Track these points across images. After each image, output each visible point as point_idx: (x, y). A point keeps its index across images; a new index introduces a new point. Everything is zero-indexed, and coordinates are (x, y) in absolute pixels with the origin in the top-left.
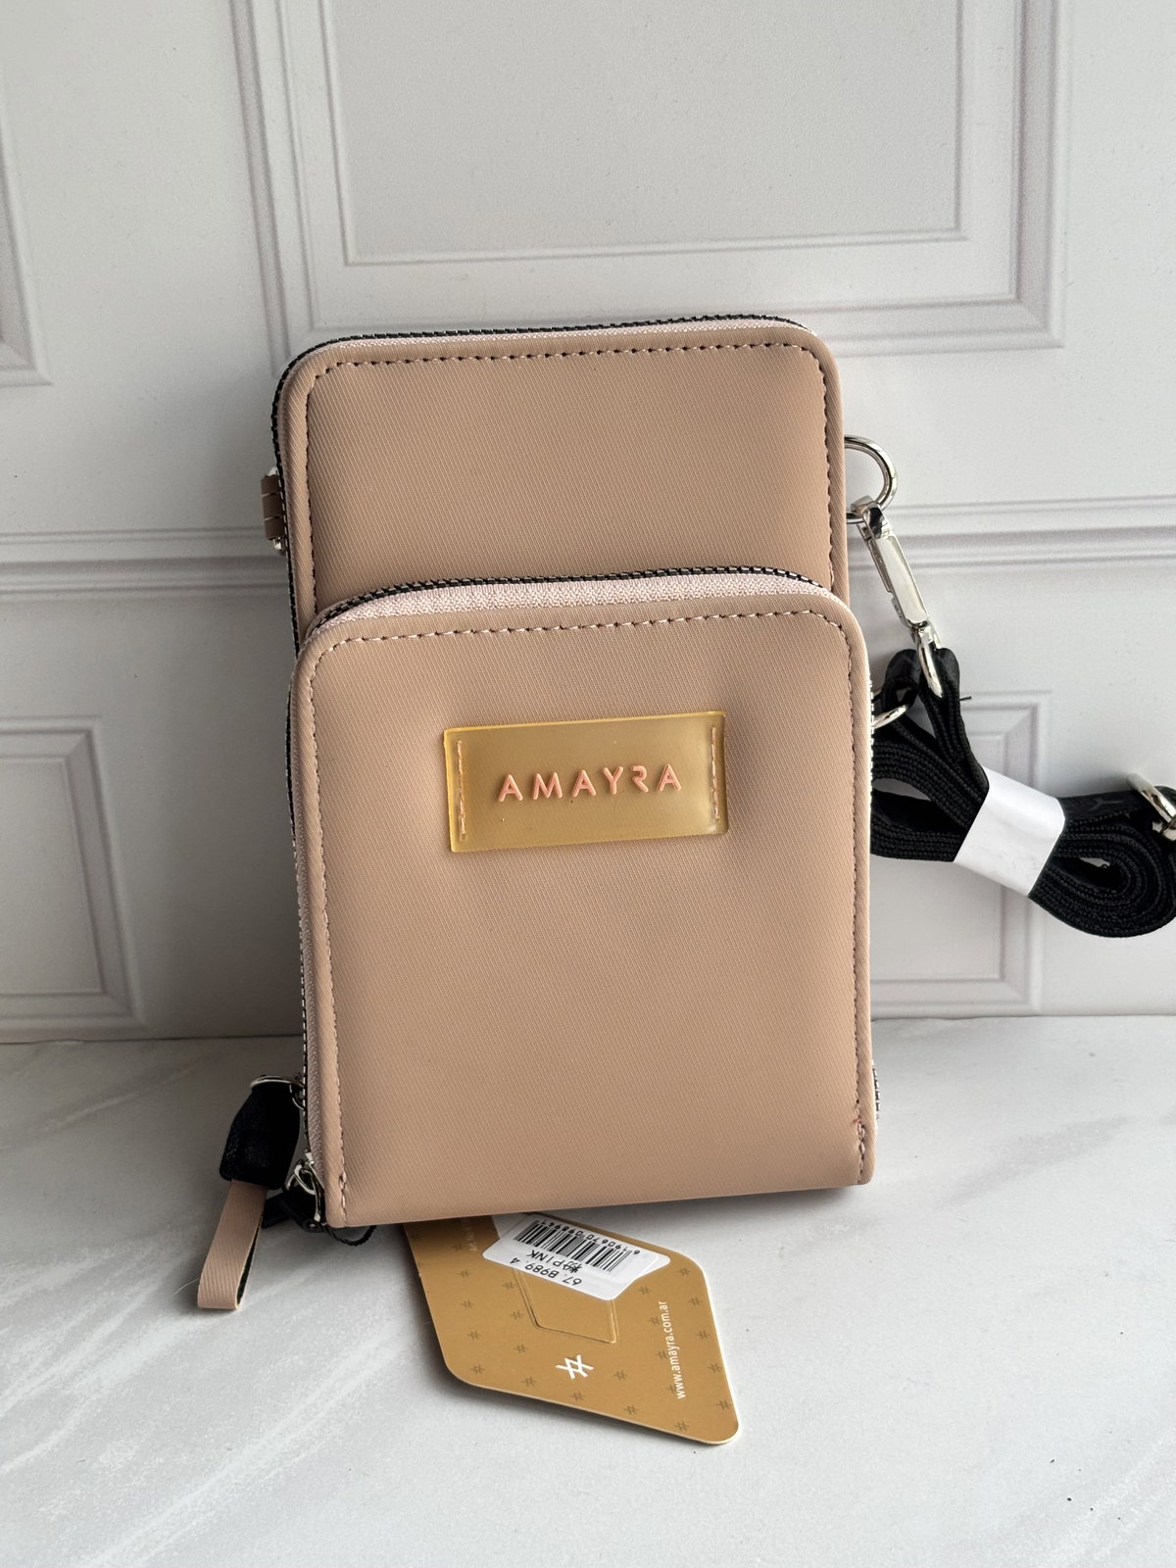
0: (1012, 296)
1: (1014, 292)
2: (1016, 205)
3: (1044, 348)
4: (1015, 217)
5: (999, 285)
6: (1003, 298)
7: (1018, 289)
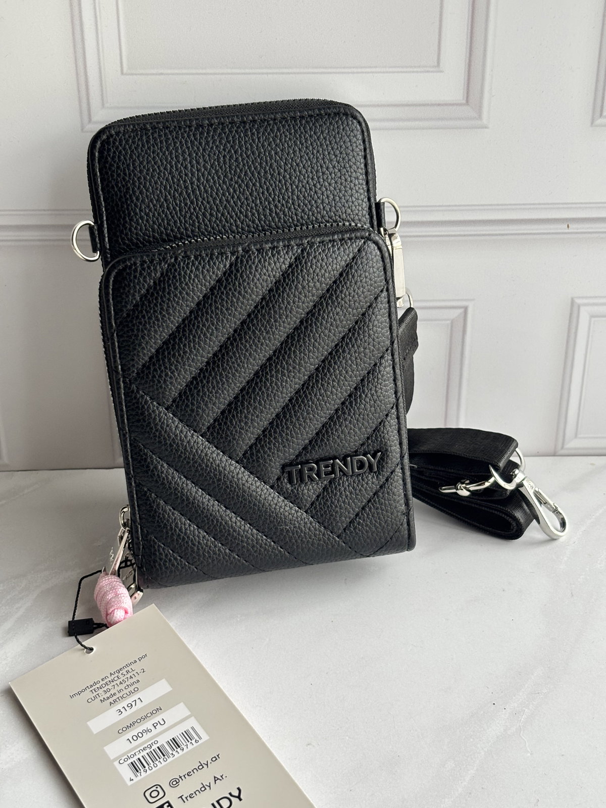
0: (464, 102)
1: (465, 99)
2: (468, 55)
3: (479, 128)
4: (467, 61)
5: (458, 95)
6: (460, 102)
7: (467, 97)
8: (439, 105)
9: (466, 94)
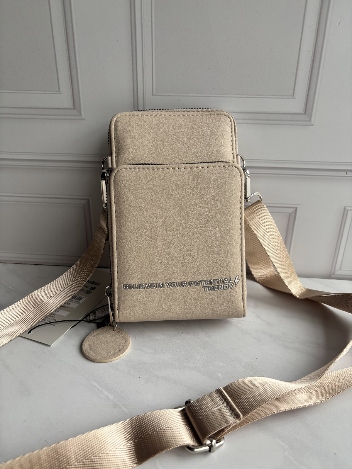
0: (304, 113)
1: (304, 112)
3: (309, 125)
5: (301, 110)
6: (301, 113)
7: (305, 111)
8: (292, 114)
9: (305, 109)
